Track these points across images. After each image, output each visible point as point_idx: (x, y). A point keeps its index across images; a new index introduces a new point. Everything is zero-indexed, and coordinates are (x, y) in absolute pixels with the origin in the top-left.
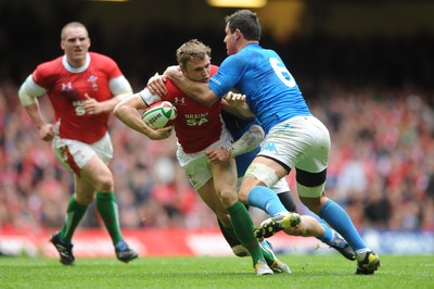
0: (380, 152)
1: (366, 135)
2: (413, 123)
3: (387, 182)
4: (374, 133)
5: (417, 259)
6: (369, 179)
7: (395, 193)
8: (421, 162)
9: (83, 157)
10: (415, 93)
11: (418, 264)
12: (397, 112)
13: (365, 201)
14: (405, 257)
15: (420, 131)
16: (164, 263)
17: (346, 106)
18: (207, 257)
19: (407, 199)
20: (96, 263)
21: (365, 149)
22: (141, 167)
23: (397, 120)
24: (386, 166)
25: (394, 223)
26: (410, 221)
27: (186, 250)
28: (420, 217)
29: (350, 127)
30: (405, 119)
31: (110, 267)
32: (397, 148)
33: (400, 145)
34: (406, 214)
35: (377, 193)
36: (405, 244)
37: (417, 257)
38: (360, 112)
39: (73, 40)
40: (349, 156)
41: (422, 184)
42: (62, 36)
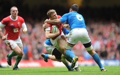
0: (104, 38)
1: (100, 34)
2: (113, 31)
3: (106, 46)
4: (103, 33)
5: (115, 67)
6: (101, 46)
7: (109, 49)
8: (115, 41)
9: (14, 46)
10: (114, 22)
11: (115, 68)
12: (109, 28)
13: (100, 52)
14: (111, 66)
15: (115, 33)
16: (46, 69)
17: (95, 26)
18: (58, 67)
19: (112, 51)
20: (28, 69)
21: (100, 37)
22: (39, 43)
23: (109, 30)
24: (106, 42)
25: (108, 57)
26: (113, 57)
27: (52, 65)
28: (115, 56)
29: (96, 32)
30: (111, 29)
31: (32, 70)
32: (109, 37)
33: (109, 36)
34: (111, 55)
35: (104, 49)
36: (111, 63)
37: (115, 66)
38: (99, 28)
39: (14, 11)
40: (96, 39)
41: (116, 47)
42: (11, 10)
